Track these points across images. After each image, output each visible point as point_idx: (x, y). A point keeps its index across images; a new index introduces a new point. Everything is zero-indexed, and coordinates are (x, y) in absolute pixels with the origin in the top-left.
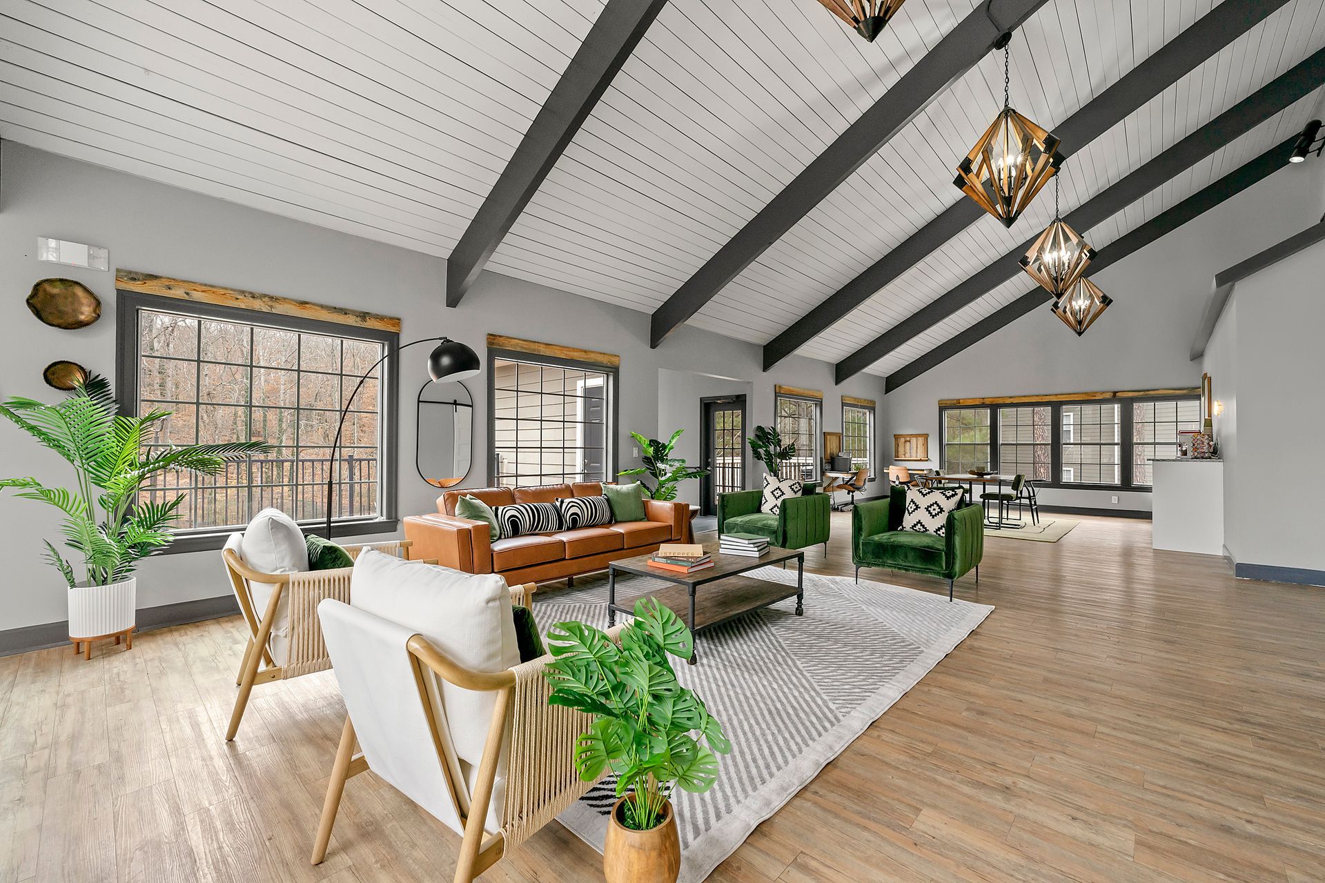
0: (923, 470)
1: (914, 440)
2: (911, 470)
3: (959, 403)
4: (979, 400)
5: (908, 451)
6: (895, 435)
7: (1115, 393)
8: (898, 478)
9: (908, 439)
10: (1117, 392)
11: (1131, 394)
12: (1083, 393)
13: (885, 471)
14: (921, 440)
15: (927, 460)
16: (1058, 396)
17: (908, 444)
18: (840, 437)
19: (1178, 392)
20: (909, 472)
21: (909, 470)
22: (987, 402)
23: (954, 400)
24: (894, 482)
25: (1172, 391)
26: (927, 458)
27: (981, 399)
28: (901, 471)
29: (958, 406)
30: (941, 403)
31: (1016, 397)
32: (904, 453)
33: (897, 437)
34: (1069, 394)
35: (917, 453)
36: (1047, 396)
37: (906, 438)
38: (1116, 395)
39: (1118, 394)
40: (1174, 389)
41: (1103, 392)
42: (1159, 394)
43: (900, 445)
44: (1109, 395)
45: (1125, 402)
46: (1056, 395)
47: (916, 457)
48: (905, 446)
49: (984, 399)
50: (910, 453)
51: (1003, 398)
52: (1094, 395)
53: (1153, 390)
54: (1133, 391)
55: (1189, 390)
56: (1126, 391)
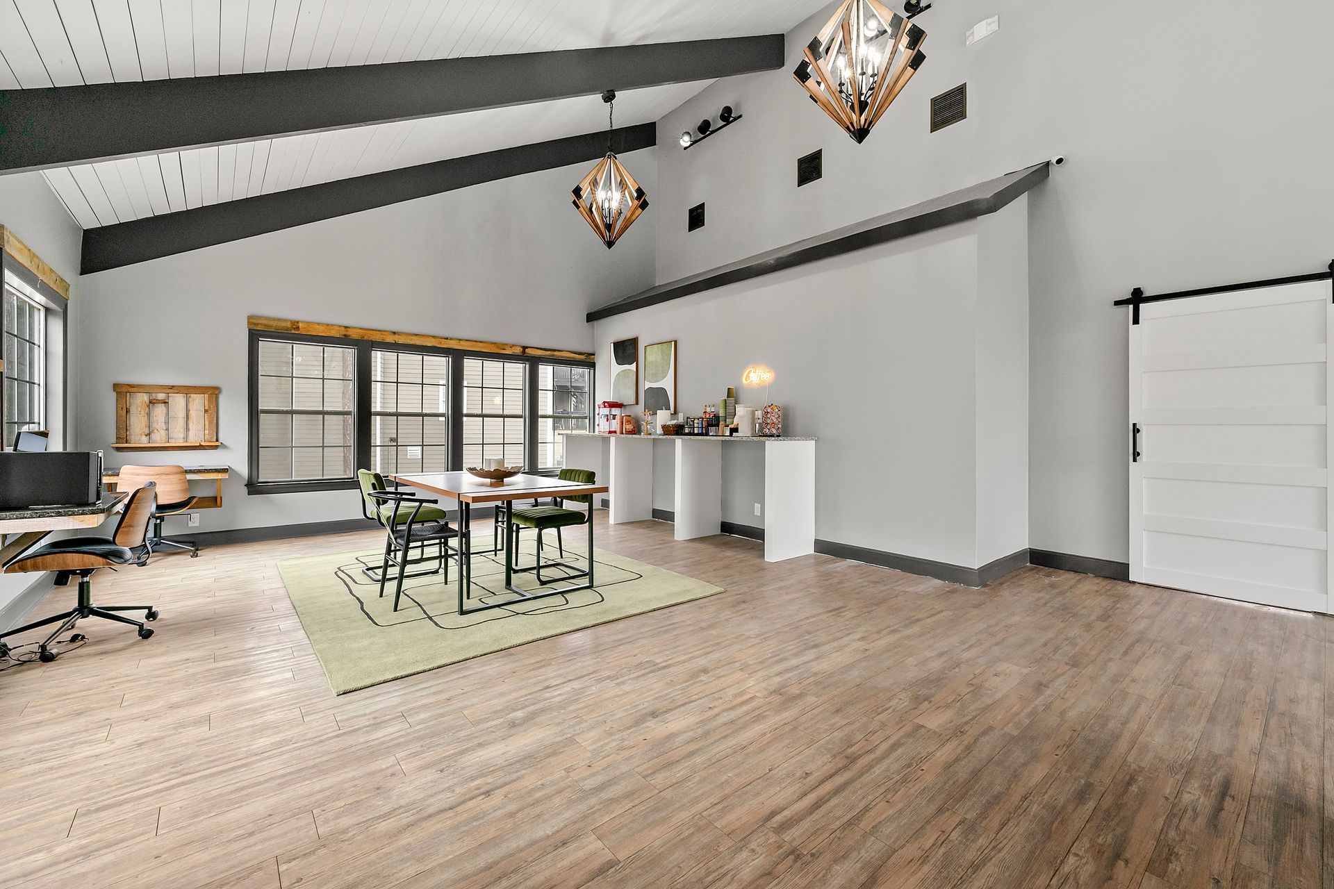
1: (178, 401)
2: (191, 472)
3: (298, 328)
4: (336, 327)
5: (159, 425)
6: (116, 386)
7: (525, 348)
9: (161, 396)
10: (527, 348)
11: (539, 353)
12: (492, 343)
14: (198, 402)
15: (216, 447)
16: (462, 343)
17: (159, 410)
19: (577, 357)
20: (190, 477)
21: (187, 472)
22: (354, 335)
23: (286, 320)
25: (573, 355)
26: (217, 441)
27: (343, 328)
28: (164, 477)
29: (292, 333)
30: (254, 321)
31: (403, 333)
32: (147, 432)
33: (124, 390)
34: (475, 341)
35: (187, 429)
36: (447, 339)
37: (154, 395)
38: (524, 352)
39: (526, 350)
40: (575, 353)
41: (513, 345)
42: (563, 357)
43: (133, 410)
44: (518, 351)
45: (531, 360)
46: (460, 340)
47: (186, 438)
48: (149, 415)
49: (348, 329)
50: (167, 429)
51: (380, 331)
52: (503, 347)
53: (558, 351)
54: (542, 349)
55: (586, 356)
56: (535, 348)
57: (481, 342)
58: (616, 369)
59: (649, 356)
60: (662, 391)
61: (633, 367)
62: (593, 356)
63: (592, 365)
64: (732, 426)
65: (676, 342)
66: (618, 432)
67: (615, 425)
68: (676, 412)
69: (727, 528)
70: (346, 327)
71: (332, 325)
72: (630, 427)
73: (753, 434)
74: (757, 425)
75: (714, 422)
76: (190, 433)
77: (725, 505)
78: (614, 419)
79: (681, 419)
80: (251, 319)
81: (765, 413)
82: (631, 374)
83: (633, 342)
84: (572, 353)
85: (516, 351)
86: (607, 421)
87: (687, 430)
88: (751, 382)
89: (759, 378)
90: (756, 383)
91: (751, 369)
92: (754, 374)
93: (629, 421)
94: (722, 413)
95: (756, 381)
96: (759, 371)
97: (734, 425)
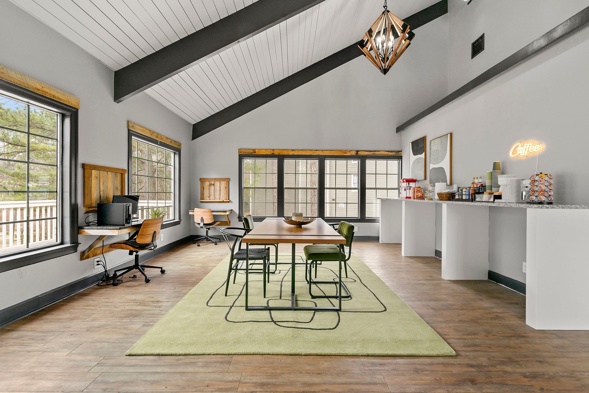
0: (226, 212)
1: (217, 184)
2: (215, 211)
3: (255, 152)
4: (269, 150)
5: (212, 193)
6: (200, 179)
7: (357, 151)
8: (202, 220)
9: (212, 182)
10: (359, 151)
11: (366, 153)
12: (339, 151)
13: (190, 213)
14: (223, 184)
15: (229, 202)
16: (324, 152)
17: (212, 187)
18: (122, 175)
19: (390, 153)
20: (214, 213)
21: (213, 212)
22: (276, 153)
23: (251, 149)
24: (199, 224)
25: (387, 153)
26: (229, 199)
27: (272, 150)
28: (205, 213)
29: (254, 155)
30: (240, 151)
31: (296, 150)
32: (209, 196)
33: (202, 180)
34: (331, 150)
35: (220, 195)
36: (317, 150)
37: (211, 182)
38: (357, 153)
39: (359, 153)
40: (389, 151)
41: (351, 151)
42: (382, 154)
43: (205, 188)
44: (354, 153)
45: (362, 158)
46: (323, 150)
47: (220, 199)
48: (209, 189)
49: (274, 151)
50: (214, 195)
51: (287, 150)
52: (345, 152)
53: (378, 151)
54: (367, 151)
55: (396, 153)
56: (363, 151)
57: (334, 150)
58: (413, 158)
59: (432, 147)
60: (442, 169)
61: (423, 155)
62: (401, 153)
63: (400, 158)
64: (497, 194)
65: (451, 134)
66: (412, 197)
67: (410, 193)
68: (451, 184)
69: (493, 276)
70: (273, 150)
71: (268, 149)
72: (420, 194)
73: (518, 201)
74: (524, 193)
75: (480, 190)
76: (221, 196)
77: (491, 257)
78: (410, 189)
79: (455, 189)
80: (240, 150)
81: (533, 182)
82: (422, 160)
83: (424, 139)
84: (386, 151)
85: (353, 154)
86: (405, 191)
87: (457, 197)
88: (518, 155)
89: (528, 151)
90: (525, 155)
91: (519, 144)
92: (522, 148)
93: (419, 191)
94: (488, 183)
95: (525, 154)
96: (528, 145)
97: (498, 193)
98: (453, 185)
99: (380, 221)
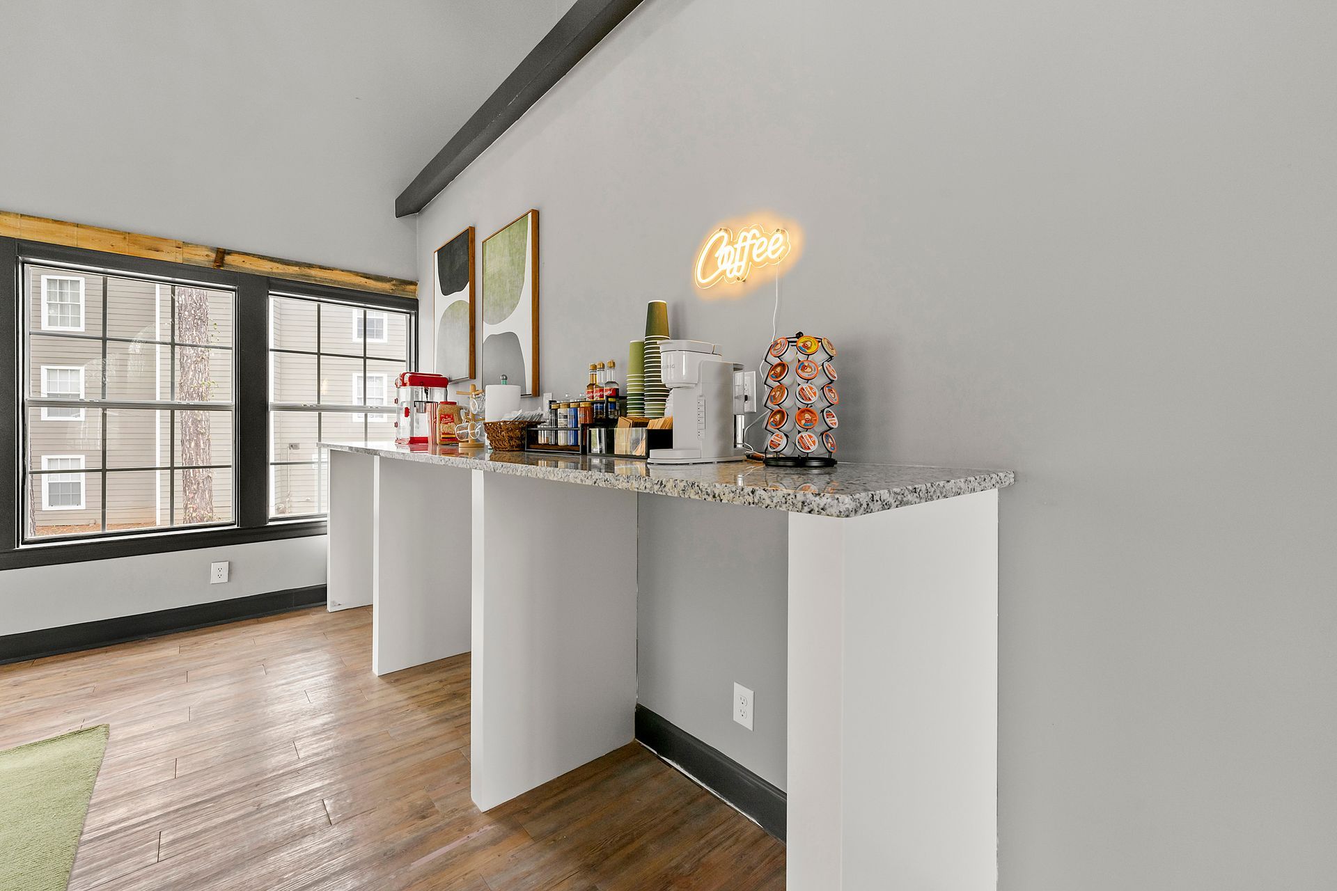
7: (222, 254)
10: (229, 253)
11: (266, 268)
19: (373, 284)
25: (363, 280)
34: (55, 221)
38: (220, 260)
39: (228, 259)
40: (367, 276)
42: (335, 282)
44: (202, 258)
53: (321, 267)
54: (272, 260)
55: (394, 285)
56: (254, 255)
58: (442, 303)
59: (488, 261)
60: (512, 340)
61: (463, 295)
62: (412, 287)
63: (410, 305)
64: (656, 424)
65: (536, 214)
66: (427, 439)
67: (423, 425)
68: (537, 392)
69: (651, 730)
73: (723, 451)
74: (741, 420)
75: (608, 411)
78: (425, 410)
79: (541, 407)
81: (779, 369)
82: (462, 310)
83: (466, 239)
84: (357, 274)
85: (197, 258)
86: (407, 415)
87: (542, 439)
88: (721, 274)
89: (750, 259)
90: (739, 275)
91: (722, 233)
92: (729, 247)
93: (449, 416)
94: (631, 387)
95: (739, 270)
96: (749, 236)
97: (662, 421)
98: (543, 396)
99: (329, 532)
